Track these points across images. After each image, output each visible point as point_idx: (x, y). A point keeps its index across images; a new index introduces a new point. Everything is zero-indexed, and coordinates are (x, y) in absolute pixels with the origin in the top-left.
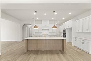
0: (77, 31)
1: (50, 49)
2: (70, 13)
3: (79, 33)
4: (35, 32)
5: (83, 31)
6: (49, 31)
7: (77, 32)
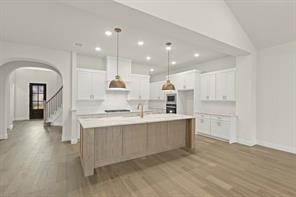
0: (205, 99)
1: (161, 150)
2: (197, 55)
3: (207, 102)
4: (78, 101)
5: (218, 99)
6: (129, 98)
7: (203, 102)
